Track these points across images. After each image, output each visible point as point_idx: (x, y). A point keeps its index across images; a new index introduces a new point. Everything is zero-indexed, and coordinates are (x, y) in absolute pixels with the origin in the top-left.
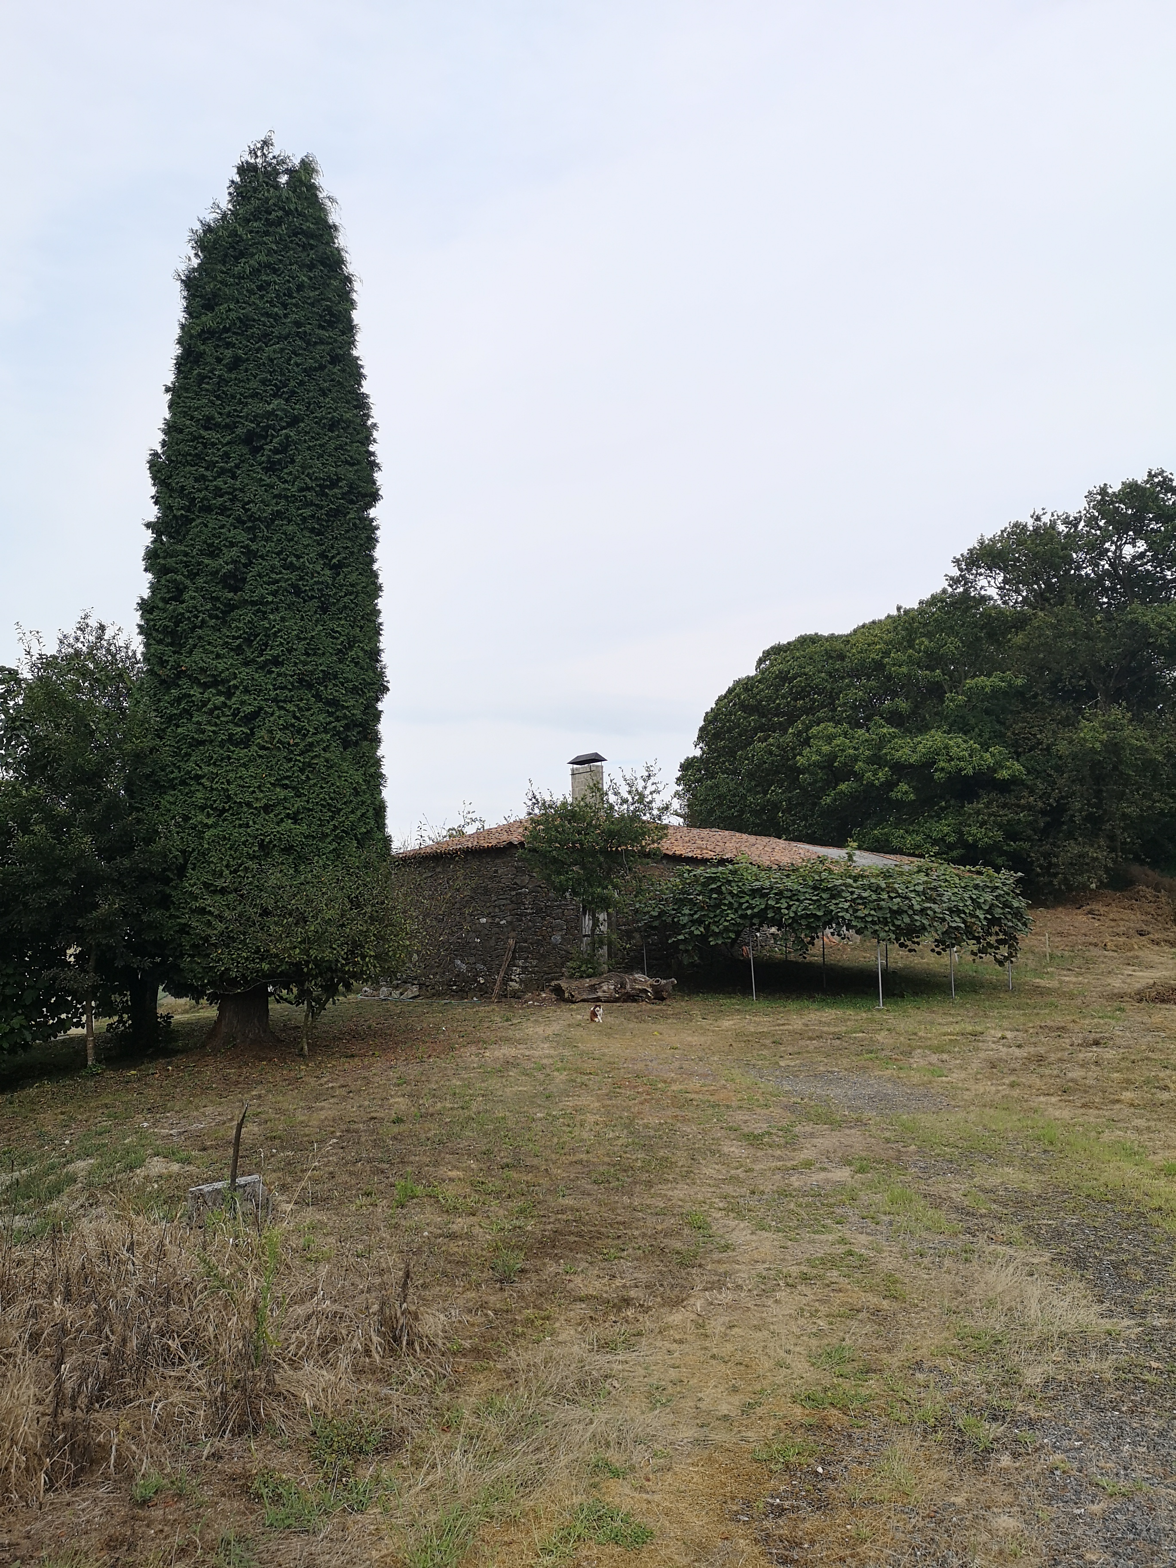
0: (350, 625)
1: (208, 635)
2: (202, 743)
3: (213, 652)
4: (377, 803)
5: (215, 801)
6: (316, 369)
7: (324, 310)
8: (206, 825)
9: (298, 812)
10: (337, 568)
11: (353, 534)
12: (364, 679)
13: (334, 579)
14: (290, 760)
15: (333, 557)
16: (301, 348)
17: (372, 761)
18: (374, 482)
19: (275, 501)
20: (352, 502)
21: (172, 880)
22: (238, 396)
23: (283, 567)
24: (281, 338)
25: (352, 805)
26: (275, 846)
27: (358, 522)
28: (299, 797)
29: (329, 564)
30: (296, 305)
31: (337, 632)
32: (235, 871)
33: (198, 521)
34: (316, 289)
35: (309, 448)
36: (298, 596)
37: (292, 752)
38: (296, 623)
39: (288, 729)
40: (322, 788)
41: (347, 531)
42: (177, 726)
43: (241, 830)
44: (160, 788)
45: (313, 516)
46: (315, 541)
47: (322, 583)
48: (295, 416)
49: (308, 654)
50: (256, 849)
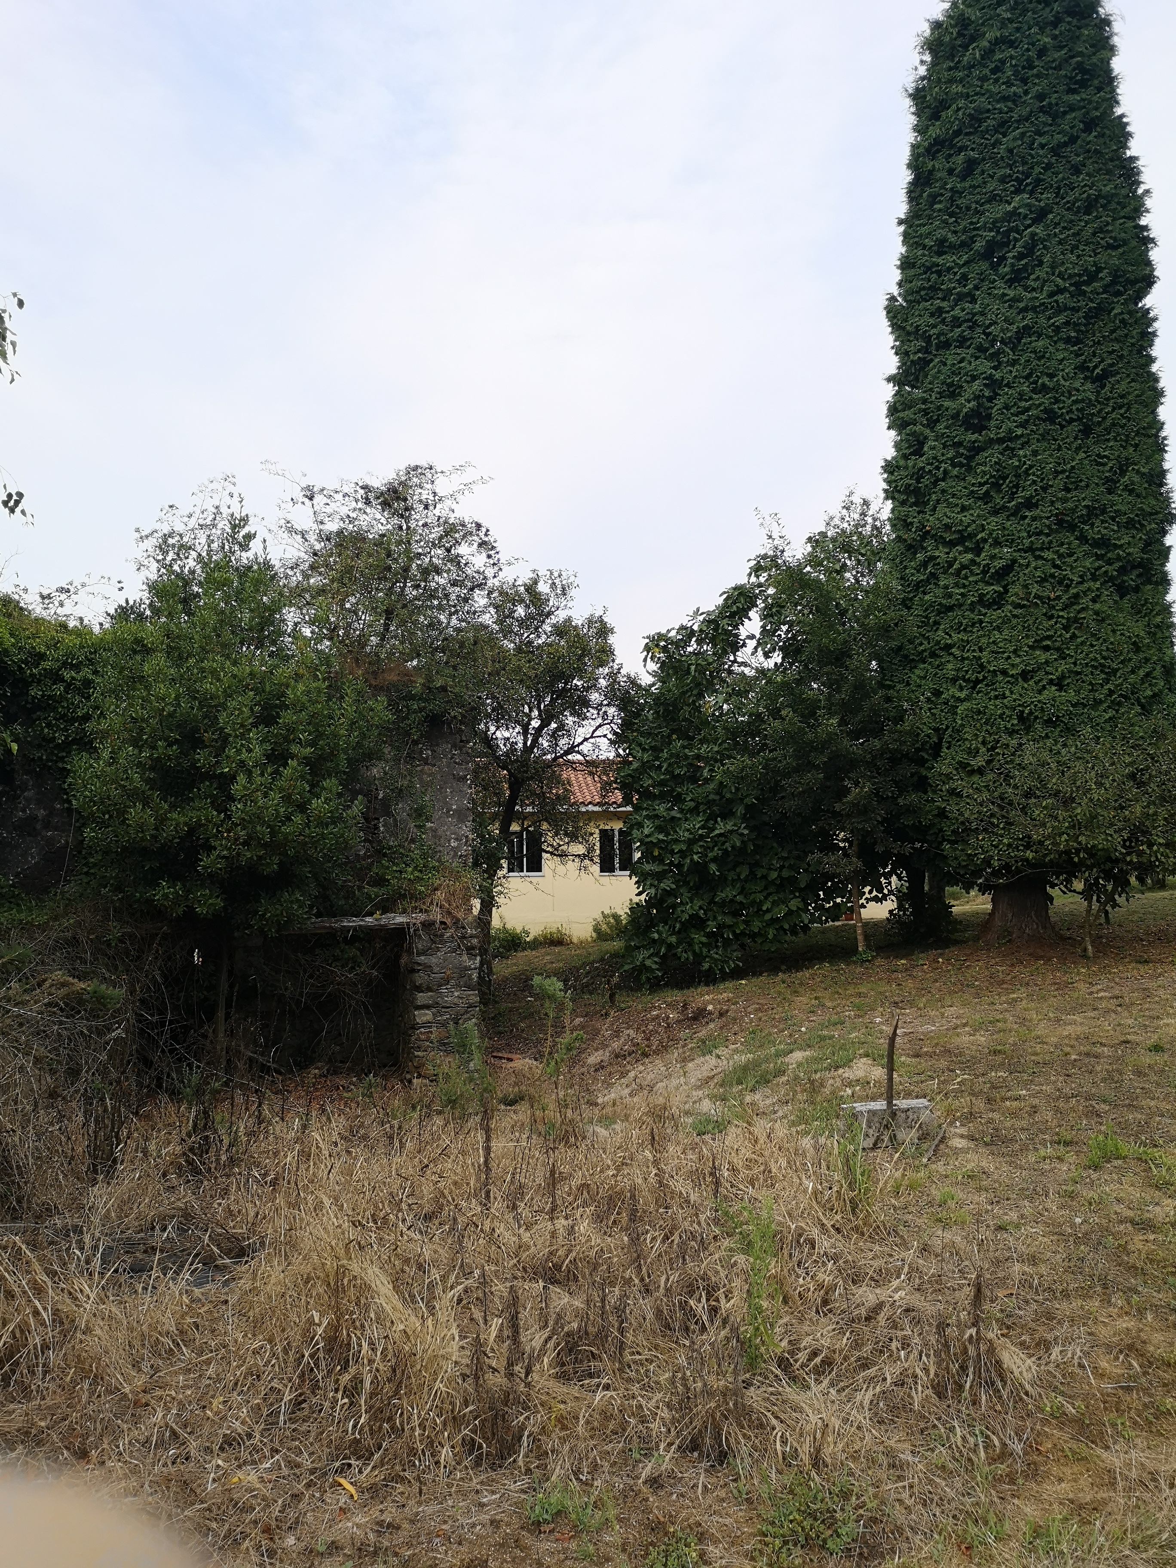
0: (1121, 446)
1: (951, 487)
2: (950, 608)
3: (957, 505)
4: (1167, 659)
5: (967, 672)
6: (1065, 144)
7: (1074, 69)
8: (959, 699)
9: (1063, 677)
10: (1100, 380)
11: (1121, 333)
12: (1141, 509)
13: (1098, 392)
14: (1051, 617)
15: (1096, 367)
16: (1045, 124)
17: (1158, 608)
18: (1149, 263)
19: (1021, 317)
20: (1118, 294)
21: (928, 760)
22: (974, 206)
23: (1034, 391)
24: (1020, 121)
25: (1132, 664)
26: (1036, 718)
27: (1126, 317)
28: (1064, 658)
29: (1091, 377)
30: (1038, 76)
31: (1105, 456)
32: (993, 748)
33: (937, 360)
34: (1062, 48)
35: (1060, 243)
36: (1053, 422)
37: (1054, 607)
38: (1051, 455)
39: (1047, 581)
40: (1092, 646)
41: (1112, 332)
42: (925, 593)
43: (997, 702)
44: (910, 663)
45: (1067, 323)
46: (1071, 352)
47: (1083, 401)
48: (1042, 208)
49: (1068, 490)
50: (1015, 722)
